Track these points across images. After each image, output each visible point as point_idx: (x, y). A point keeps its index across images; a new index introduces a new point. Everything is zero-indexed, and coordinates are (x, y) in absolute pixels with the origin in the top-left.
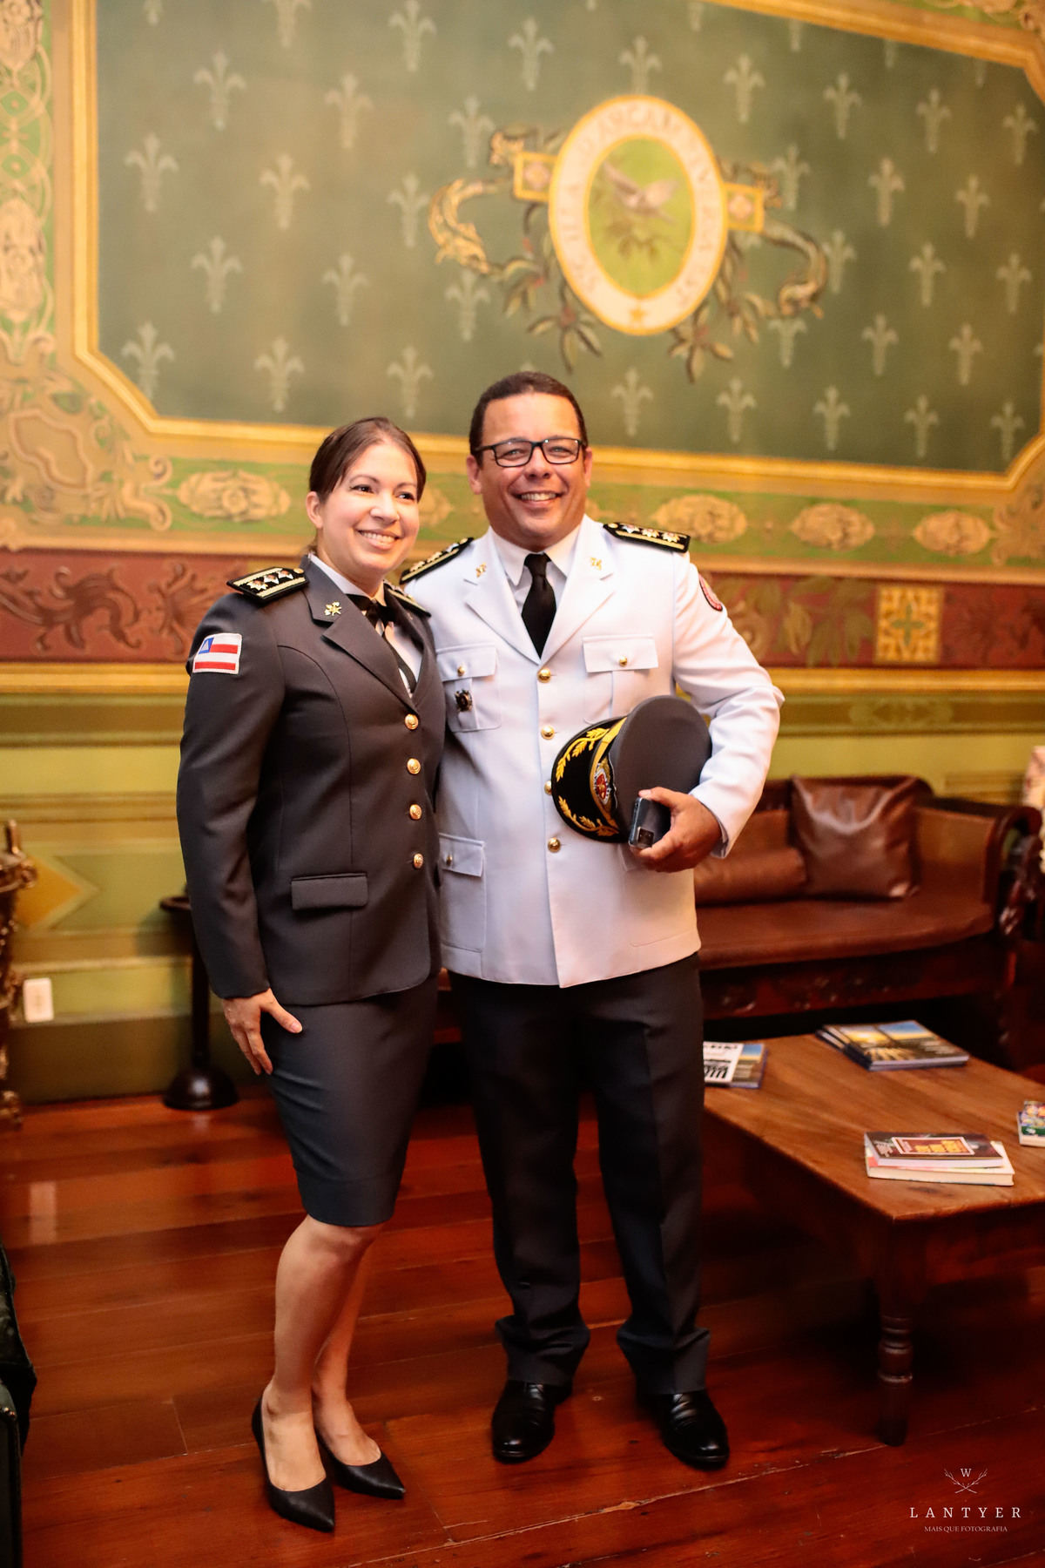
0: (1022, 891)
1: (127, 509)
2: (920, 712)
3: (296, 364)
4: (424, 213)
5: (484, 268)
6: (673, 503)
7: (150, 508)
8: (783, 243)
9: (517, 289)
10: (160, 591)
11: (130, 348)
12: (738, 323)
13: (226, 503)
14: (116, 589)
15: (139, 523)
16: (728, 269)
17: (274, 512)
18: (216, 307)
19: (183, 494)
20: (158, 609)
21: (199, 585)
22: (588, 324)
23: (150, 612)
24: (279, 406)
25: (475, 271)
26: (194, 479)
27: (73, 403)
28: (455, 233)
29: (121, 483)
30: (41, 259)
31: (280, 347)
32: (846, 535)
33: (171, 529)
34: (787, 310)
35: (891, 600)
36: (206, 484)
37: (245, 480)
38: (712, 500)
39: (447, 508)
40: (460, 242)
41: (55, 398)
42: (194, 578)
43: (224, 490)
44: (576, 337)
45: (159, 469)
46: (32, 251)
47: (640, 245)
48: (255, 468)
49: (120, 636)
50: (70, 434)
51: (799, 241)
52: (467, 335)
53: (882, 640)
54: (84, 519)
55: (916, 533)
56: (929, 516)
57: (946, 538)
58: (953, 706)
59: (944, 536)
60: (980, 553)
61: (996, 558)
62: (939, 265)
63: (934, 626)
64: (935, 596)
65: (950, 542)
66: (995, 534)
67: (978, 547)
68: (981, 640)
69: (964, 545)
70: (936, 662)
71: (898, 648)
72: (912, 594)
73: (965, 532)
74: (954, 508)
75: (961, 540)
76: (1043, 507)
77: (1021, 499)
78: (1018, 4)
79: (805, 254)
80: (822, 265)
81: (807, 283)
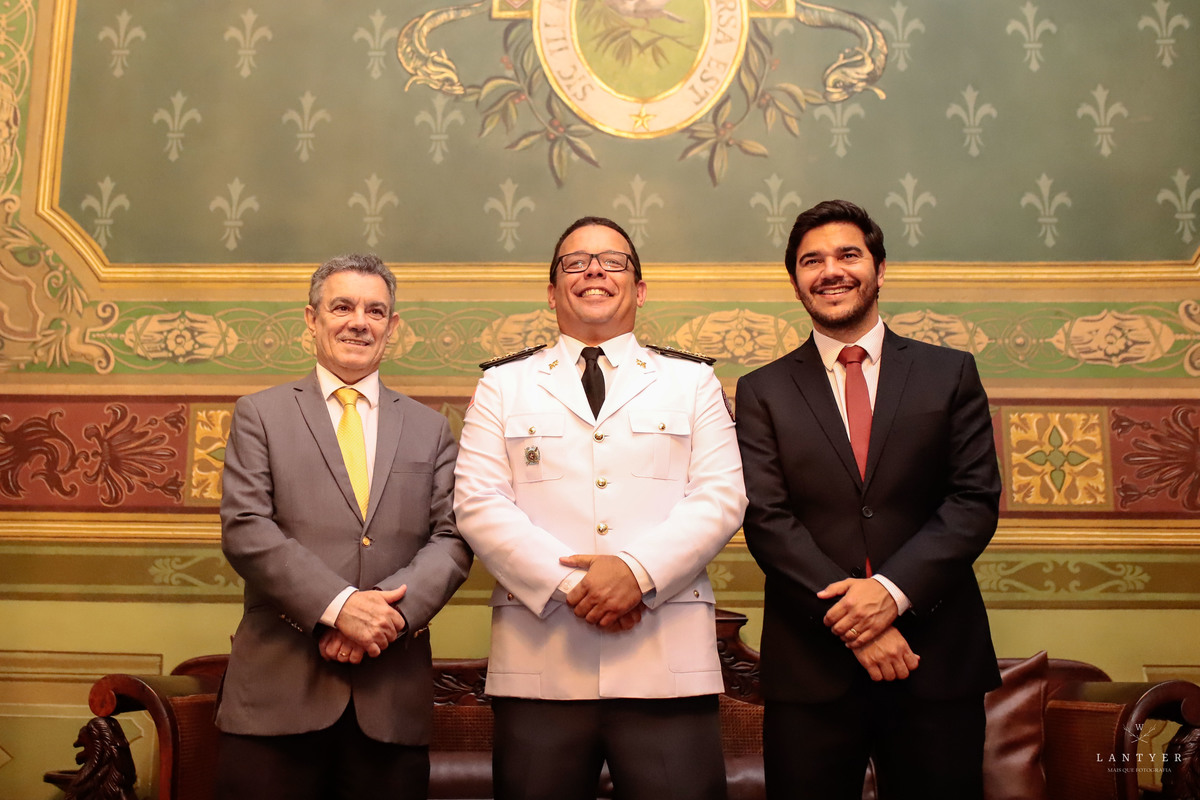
1: (71, 355)
2: (1091, 576)
3: (252, 203)
4: (393, 45)
5: (458, 90)
6: (696, 321)
7: (95, 352)
8: (828, 25)
9: (497, 107)
10: (98, 435)
11: (90, 201)
12: (772, 113)
13: (171, 345)
14: (56, 434)
15: (84, 369)
16: (754, 57)
17: (221, 351)
18: (173, 156)
19: (128, 338)
20: (95, 454)
21: (137, 429)
22: (582, 135)
23: (87, 459)
24: (232, 245)
25: (446, 94)
26: (140, 322)
27: (30, 257)
28: (425, 60)
29: (69, 329)
30: (15, 130)
31: (236, 188)
33: (112, 373)
34: (837, 95)
36: (153, 326)
37: (192, 321)
38: (748, 313)
39: (412, 339)
40: (432, 68)
41: (14, 253)
42: (134, 420)
43: (169, 331)
44: (569, 148)
45: (106, 315)
46: (8, 123)
47: (642, 48)
48: (203, 308)
49: (56, 483)
50: (25, 284)
51: (847, 21)
52: (438, 158)
53: (1017, 479)
54: (31, 365)
55: (1053, 340)
56: (1073, 319)
57: (1104, 345)
58: (1147, 567)
59: (1099, 341)
60: (1161, 361)
61: (1187, 367)
62: (1046, 25)
63: (1097, 459)
64: (1094, 419)
65: (1111, 350)
66: (1182, 337)
67: (1158, 356)
68: (1182, 477)
69: (1132, 353)
70: (1111, 508)
71: (1045, 491)
72: (1055, 418)
73: (1132, 336)
74: (1111, 307)
75: (1127, 347)
79: (855, 32)
80: (880, 42)
81: (861, 63)
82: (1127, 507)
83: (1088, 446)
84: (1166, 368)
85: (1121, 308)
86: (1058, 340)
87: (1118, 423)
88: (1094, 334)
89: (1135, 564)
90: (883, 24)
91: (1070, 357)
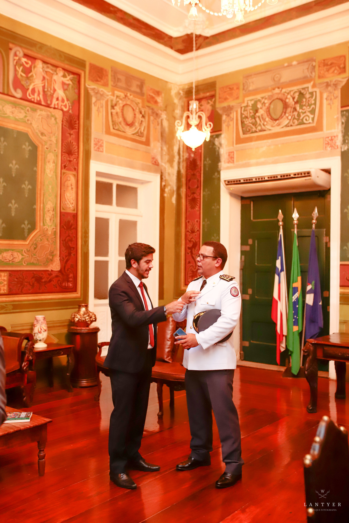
0: (28, 357)
2: (2, 307)
56: (3, 252)
57: (9, 258)
58: (13, 305)
59: (8, 258)
60: (19, 262)
61: (23, 263)
62: (5, 184)
63: (6, 283)
64: (6, 274)
65: (10, 259)
66: (23, 257)
67: (18, 261)
68: (20, 286)
69: (14, 260)
70: (7, 293)
73: (14, 256)
74: (10, 250)
75: (13, 259)
76: (37, 249)
77: (31, 247)
78: (26, 117)
82: (10, 293)
83: (4, 280)
84: (20, 263)
85: (13, 250)
87: (10, 275)
88: (7, 256)
89: (10, 304)
91: (2, 261)
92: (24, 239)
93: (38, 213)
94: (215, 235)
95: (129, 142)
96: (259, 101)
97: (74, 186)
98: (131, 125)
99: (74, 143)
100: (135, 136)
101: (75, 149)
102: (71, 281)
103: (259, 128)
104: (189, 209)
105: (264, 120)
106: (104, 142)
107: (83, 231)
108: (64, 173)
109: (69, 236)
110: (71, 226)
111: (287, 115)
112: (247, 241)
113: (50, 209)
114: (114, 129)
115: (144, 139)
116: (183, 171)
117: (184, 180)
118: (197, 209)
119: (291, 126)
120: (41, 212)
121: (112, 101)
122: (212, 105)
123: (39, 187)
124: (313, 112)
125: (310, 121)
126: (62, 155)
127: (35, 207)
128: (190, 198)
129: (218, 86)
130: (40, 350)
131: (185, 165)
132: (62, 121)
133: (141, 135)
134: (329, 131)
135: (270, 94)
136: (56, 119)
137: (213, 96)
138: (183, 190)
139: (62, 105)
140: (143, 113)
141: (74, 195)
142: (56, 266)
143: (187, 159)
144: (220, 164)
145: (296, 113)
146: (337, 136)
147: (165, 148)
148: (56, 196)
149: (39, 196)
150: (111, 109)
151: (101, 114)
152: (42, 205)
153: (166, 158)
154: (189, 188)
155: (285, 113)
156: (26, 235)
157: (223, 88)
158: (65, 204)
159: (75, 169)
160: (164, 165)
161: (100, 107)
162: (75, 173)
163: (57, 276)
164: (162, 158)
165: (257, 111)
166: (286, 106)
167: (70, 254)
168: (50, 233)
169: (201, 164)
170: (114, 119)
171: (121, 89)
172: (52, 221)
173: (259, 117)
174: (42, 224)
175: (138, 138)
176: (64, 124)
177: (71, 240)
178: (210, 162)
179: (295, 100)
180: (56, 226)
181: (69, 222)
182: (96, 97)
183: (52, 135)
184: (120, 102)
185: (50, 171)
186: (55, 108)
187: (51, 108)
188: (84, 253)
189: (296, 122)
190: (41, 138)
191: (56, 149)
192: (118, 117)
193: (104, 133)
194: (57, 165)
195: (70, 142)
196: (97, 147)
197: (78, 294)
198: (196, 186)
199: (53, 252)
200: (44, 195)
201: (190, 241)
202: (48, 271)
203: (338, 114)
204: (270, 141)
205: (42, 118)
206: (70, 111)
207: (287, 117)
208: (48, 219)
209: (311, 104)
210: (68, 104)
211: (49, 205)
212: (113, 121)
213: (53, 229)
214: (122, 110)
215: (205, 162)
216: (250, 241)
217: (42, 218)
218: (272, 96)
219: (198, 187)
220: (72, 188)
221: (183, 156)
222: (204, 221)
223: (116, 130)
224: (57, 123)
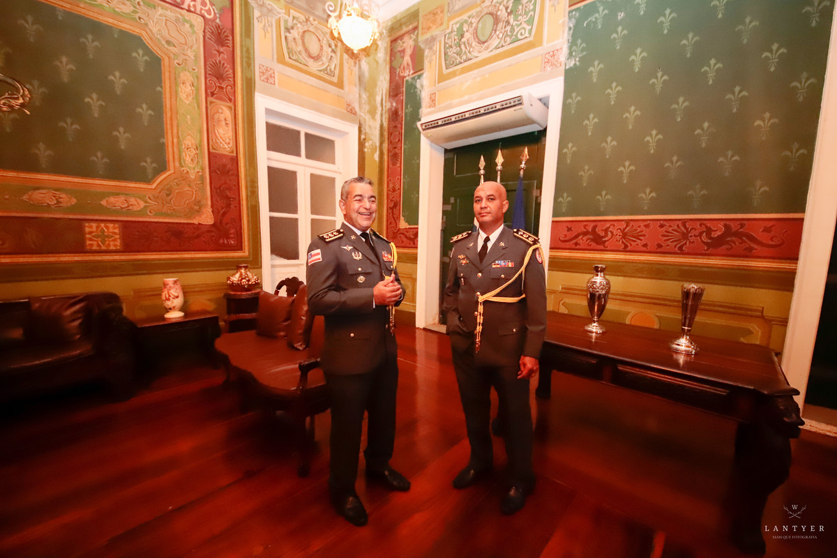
2: (115, 268)
32: (58, 202)
34: (5, 109)
35: (90, 228)
51: (9, 80)
53: (88, 242)
55: (102, 202)
56: (109, 197)
57: (120, 205)
58: (135, 265)
61: (148, 213)
63: (118, 237)
64: (117, 226)
65: (123, 206)
66: (147, 205)
67: (139, 209)
68: (145, 242)
69: (130, 208)
70: (122, 250)
71: (99, 245)
72: (103, 225)
73: (130, 203)
74: (123, 194)
75: (128, 206)
76: (172, 196)
77: (160, 192)
78: (135, 12)
79: (13, 86)
80: (27, 93)
81: (18, 99)
82: (128, 250)
83: (114, 233)
84: (141, 212)
85: (127, 195)
86: (104, 202)
87: (124, 227)
88: (118, 202)
89: (130, 264)
90: (28, 86)
91: (108, 208)
92: (149, 182)
93: (170, 149)
94: (415, 192)
95: (315, 79)
96: (466, 21)
97: (230, 121)
98: (316, 58)
99: (225, 65)
100: (322, 72)
101: (229, 73)
102: (232, 238)
103: (464, 57)
104: (391, 166)
105: (471, 46)
106: (276, 73)
107: (248, 179)
108: (211, 103)
109: (225, 183)
110: (228, 172)
111: (498, 33)
112: (449, 200)
113: (190, 146)
114: (290, 58)
115: (335, 80)
116: (385, 124)
117: (386, 134)
118: (398, 165)
119: (502, 46)
120: (175, 150)
121: (286, 21)
122: (414, 40)
123: (169, 115)
124: (530, 22)
125: (527, 35)
126: (206, 78)
127: (162, 140)
128: (392, 153)
129: (421, 14)
130: (174, 321)
131: (387, 117)
132: (204, 32)
133: (332, 74)
134: (549, 45)
135: (478, 9)
136: (192, 26)
137: (416, 28)
138: (385, 145)
139: (201, 9)
140: (333, 47)
141: (230, 134)
142: (206, 218)
143: (390, 109)
144: (420, 110)
145: (508, 28)
146: (561, 49)
147: (364, 96)
148: (201, 132)
149: (169, 126)
150: (285, 32)
151: (268, 35)
152: (175, 140)
153: (367, 107)
154: (391, 142)
155: (496, 31)
156: (150, 177)
157: (426, 15)
158: (216, 143)
159: (230, 100)
160: (363, 114)
161: (267, 24)
162: (231, 105)
163: (208, 231)
164: (360, 107)
165: (462, 36)
166: (497, 20)
167: (228, 206)
168: (193, 177)
169: (402, 113)
170: (290, 46)
171: (298, 8)
172: (195, 162)
173: (464, 44)
174: (177, 164)
175: (326, 77)
176: (208, 36)
177: (229, 189)
178: (411, 109)
179: (509, 11)
180: (203, 169)
181: (224, 166)
182: (261, 11)
183: (186, 47)
184: (299, 25)
185: (187, 96)
186: (189, 11)
187: (182, 8)
188: (251, 205)
189: (508, 40)
190: (167, 49)
191: (194, 68)
192: (296, 45)
193: (275, 60)
194: (198, 90)
195: (220, 62)
196: (265, 76)
197: (244, 252)
198: (397, 140)
199: (199, 201)
200: (178, 126)
201: (392, 201)
202: (193, 224)
203: (564, 16)
204: (475, 72)
205: (166, 20)
206: (218, 21)
207: (498, 36)
208: (188, 159)
209: (530, 11)
210: (214, 10)
211: (189, 141)
212: (288, 48)
213: (198, 172)
214: (303, 37)
215: (407, 111)
216: (452, 200)
217: (176, 157)
218: (480, 12)
219: (399, 140)
220: (227, 124)
221: (386, 107)
222: (404, 178)
223: (294, 60)
224: (195, 32)
